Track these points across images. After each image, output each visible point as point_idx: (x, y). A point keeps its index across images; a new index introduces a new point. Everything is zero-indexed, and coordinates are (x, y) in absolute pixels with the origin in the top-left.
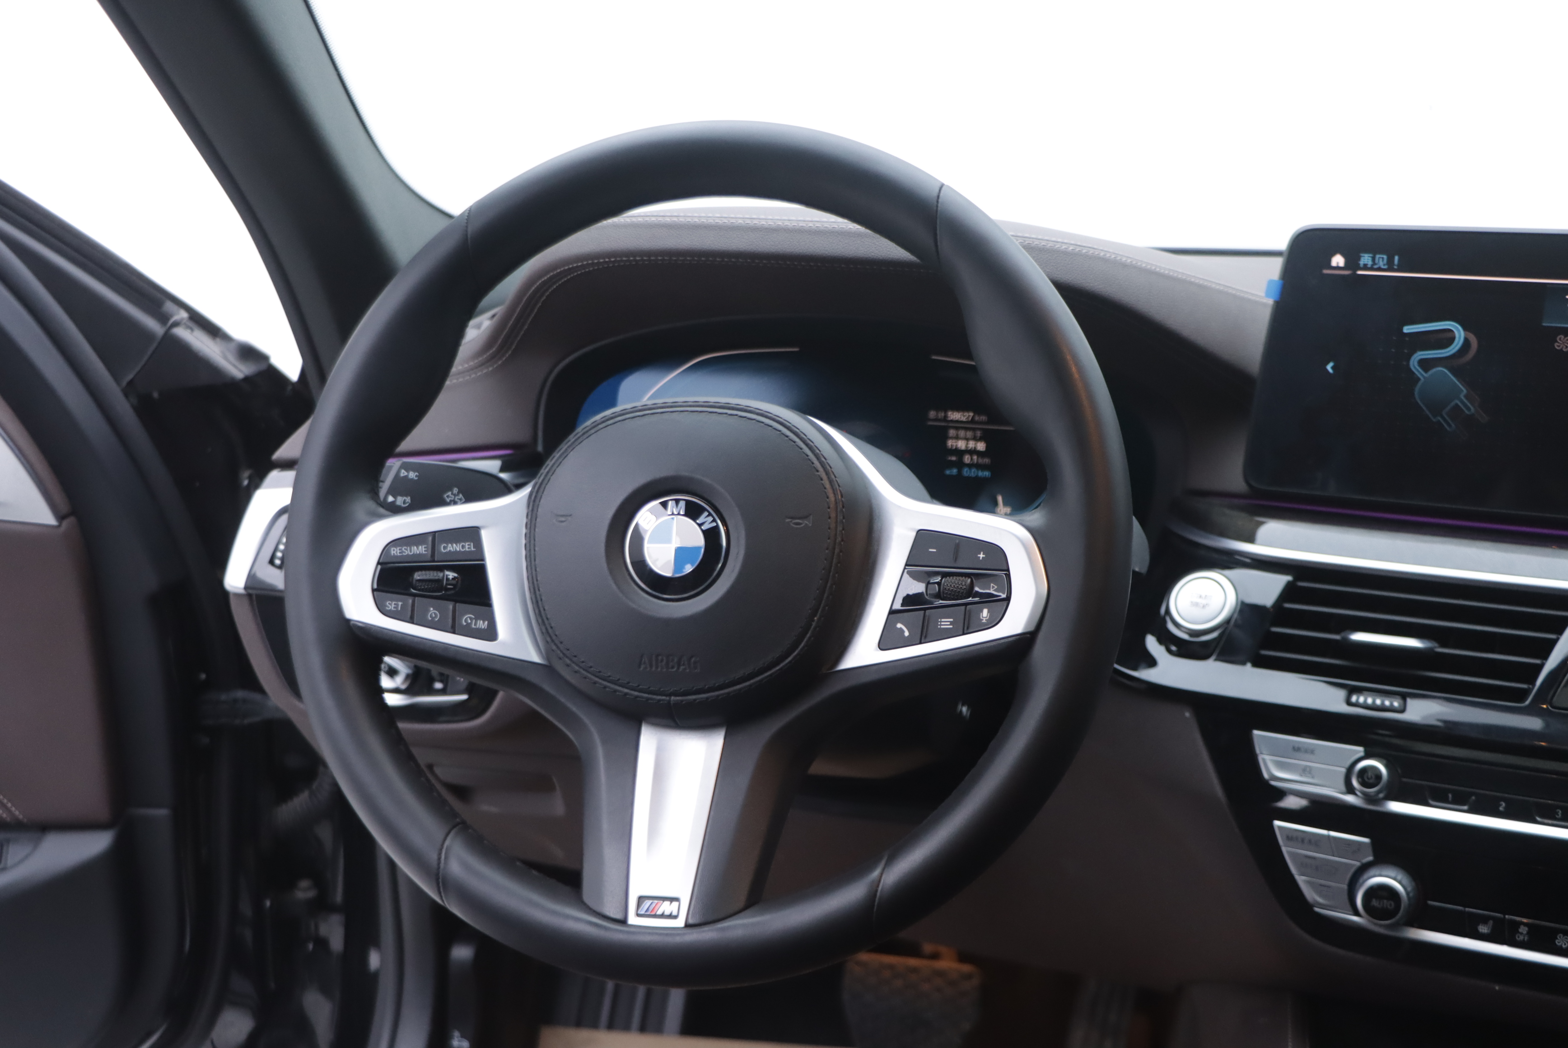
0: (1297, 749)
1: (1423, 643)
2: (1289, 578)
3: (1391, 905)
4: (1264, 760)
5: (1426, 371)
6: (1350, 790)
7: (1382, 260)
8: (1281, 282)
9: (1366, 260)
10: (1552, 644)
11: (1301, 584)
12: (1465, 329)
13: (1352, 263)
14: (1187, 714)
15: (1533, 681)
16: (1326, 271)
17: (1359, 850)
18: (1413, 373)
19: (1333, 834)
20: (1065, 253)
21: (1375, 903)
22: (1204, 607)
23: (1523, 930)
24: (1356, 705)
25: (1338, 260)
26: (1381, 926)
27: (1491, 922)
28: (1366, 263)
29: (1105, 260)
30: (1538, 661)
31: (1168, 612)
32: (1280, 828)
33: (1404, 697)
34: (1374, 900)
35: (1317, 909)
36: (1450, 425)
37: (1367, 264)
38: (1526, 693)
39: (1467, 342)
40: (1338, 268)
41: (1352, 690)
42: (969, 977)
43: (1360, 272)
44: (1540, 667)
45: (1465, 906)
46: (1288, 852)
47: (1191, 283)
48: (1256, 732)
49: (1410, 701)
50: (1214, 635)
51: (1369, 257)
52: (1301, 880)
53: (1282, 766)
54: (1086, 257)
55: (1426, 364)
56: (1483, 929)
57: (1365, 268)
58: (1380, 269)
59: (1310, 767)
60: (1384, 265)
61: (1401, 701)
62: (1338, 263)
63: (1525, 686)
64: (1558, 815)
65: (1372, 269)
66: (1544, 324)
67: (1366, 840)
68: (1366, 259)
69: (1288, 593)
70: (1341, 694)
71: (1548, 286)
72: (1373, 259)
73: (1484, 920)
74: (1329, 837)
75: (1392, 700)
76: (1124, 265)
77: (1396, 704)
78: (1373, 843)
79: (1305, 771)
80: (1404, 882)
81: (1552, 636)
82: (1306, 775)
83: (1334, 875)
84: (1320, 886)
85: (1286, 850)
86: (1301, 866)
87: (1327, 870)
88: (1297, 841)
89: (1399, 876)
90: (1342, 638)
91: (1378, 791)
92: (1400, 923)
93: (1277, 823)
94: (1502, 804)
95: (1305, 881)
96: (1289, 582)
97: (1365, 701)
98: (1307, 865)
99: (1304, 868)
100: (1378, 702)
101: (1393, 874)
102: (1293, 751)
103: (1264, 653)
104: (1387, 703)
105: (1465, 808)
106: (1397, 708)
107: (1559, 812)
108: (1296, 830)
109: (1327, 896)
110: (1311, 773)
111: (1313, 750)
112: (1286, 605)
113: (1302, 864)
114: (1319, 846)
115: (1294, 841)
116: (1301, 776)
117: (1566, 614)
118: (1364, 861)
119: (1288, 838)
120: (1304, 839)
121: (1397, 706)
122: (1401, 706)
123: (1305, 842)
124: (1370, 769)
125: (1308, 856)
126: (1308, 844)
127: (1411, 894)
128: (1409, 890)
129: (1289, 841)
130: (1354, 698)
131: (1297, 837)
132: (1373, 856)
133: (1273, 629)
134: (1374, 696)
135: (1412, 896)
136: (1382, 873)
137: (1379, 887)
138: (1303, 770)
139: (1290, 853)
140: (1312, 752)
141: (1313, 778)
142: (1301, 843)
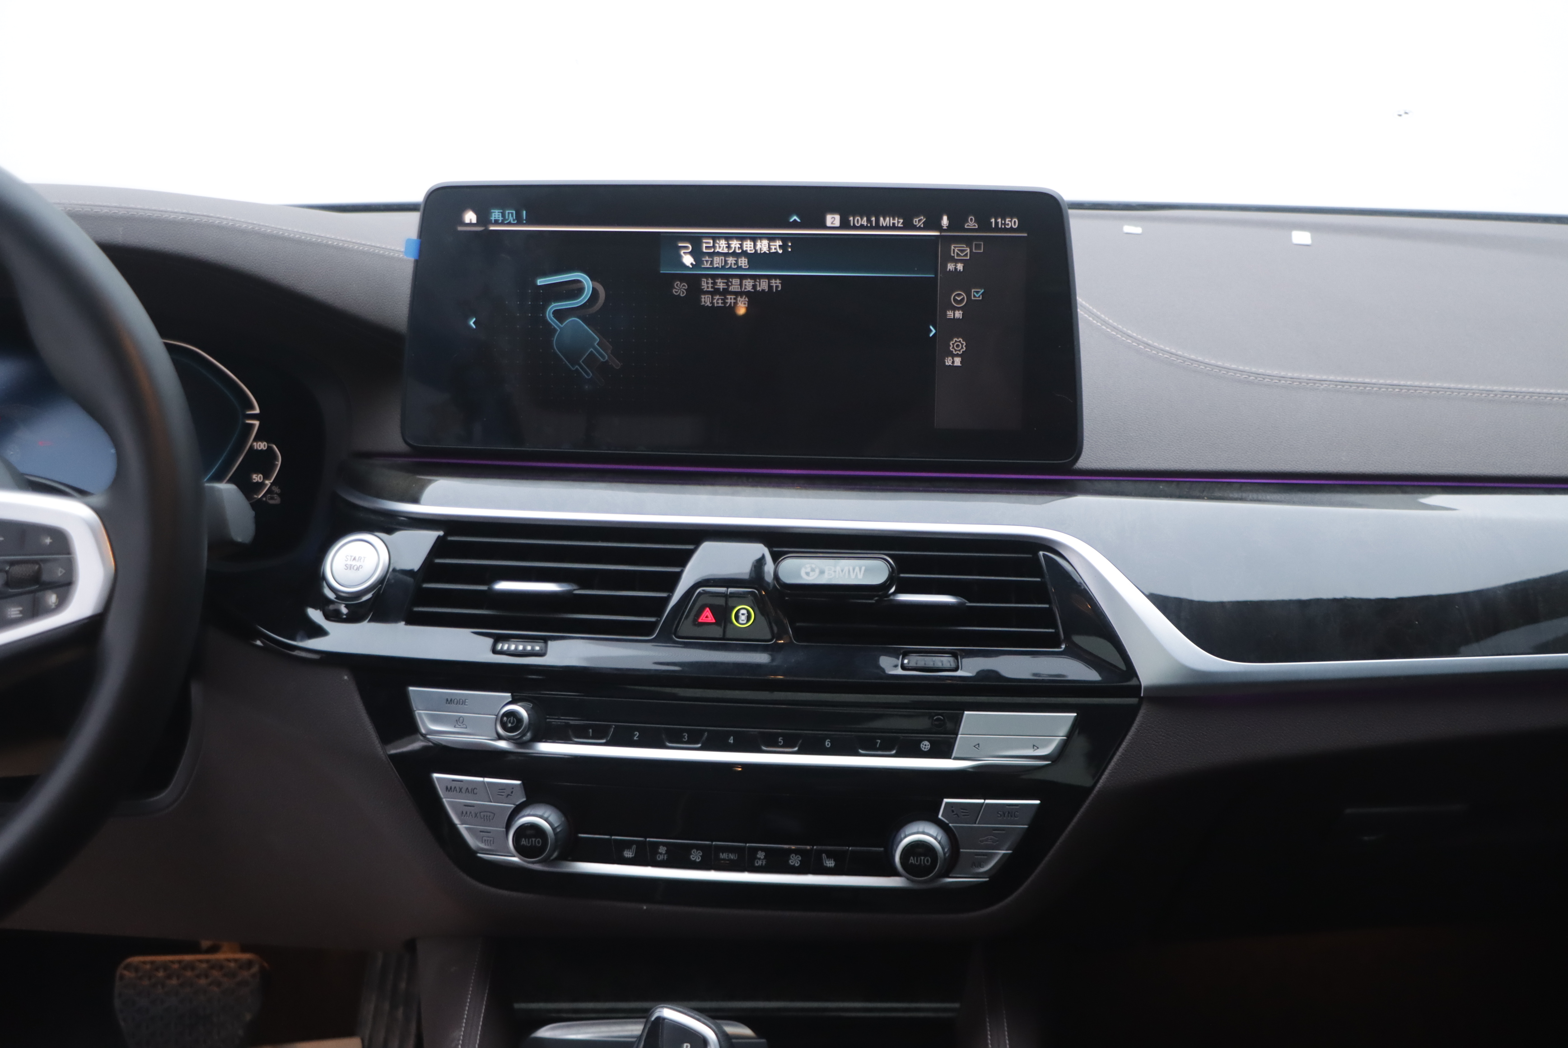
0: (450, 701)
1: (561, 587)
2: (441, 533)
3: (538, 841)
4: (419, 714)
5: (561, 322)
6: (500, 737)
7: (511, 215)
8: (419, 240)
9: (497, 216)
10: (677, 577)
11: (450, 538)
12: (592, 280)
13: (483, 219)
14: (346, 678)
15: (659, 614)
16: (460, 228)
17: (512, 792)
18: (550, 324)
19: (487, 780)
20: (173, 223)
21: (524, 842)
22: (358, 569)
23: (662, 850)
24: (501, 653)
25: (470, 217)
26: (533, 862)
27: (634, 847)
28: (497, 218)
29: (220, 228)
30: (664, 595)
31: (324, 578)
32: (438, 779)
33: (545, 640)
34: (523, 839)
35: (479, 855)
36: (587, 374)
37: (499, 220)
38: (653, 625)
39: (595, 293)
40: (471, 224)
41: (498, 639)
42: (249, 964)
43: (492, 228)
44: (667, 600)
45: (611, 835)
46: (449, 802)
47: (327, 246)
48: (411, 688)
49: (550, 643)
50: (369, 596)
51: (498, 212)
52: (462, 828)
53: (436, 719)
54: (198, 225)
55: (560, 315)
56: (628, 854)
57: (496, 223)
58: (509, 224)
59: (461, 717)
60: (514, 220)
61: (542, 645)
62: (471, 220)
63: (653, 619)
64: (685, 739)
65: (502, 224)
66: (661, 272)
67: (518, 782)
68: (496, 214)
69: (438, 548)
70: (489, 641)
71: (662, 235)
72: (503, 215)
73: (628, 845)
74: (483, 782)
75: (533, 644)
76: (244, 232)
77: (537, 648)
78: (524, 784)
79: (458, 721)
80: (551, 819)
81: (677, 570)
82: (460, 726)
83: (493, 819)
84: (481, 832)
85: (446, 801)
86: (461, 815)
87: (487, 816)
88: (456, 790)
89: (544, 813)
90: (488, 588)
91: (523, 734)
92: (552, 858)
93: (436, 775)
94: (636, 734)
95: (467, 829)
96: (439, 537)
97: (508, 648)
98: (466, 813)
99: (464, 816)
100: (521, 648)
101: (540, 812)
102: (447, 703)
103: (416, 609)
104: (529, 648)
105: (604, 741)
106: (537, 652)
107: (685, 735)
108: (454, 780)
109: (488, 841)
110: (464, 723)
111: (465, 700)
112: (438, 561)
113: (463, 813)
114: (476, 794)
115: (453, 791)
116: (455, 727)
117: (691, 547)
118: (518, 803)
119: (448, 789)
120: (462, 788)
121: (538, 650)
122: (542, 650)
123: (463, 790)
124: (512, 714)
125: (466, 804)
126: (466, 792)
127: (558, 830)
128: (556, 825)
129: (449, 791)
130: (499, 646)
131: (455, 787)
132: (525, 797)
133: (425, 585)
134: (518, 643)
135: (559, 831)
136: (531, 811)
137: (527, 826)
138: (457, 721)
139: (450, 803)
140: (464, 703)
141: (466, 728)
142: (459, 792)
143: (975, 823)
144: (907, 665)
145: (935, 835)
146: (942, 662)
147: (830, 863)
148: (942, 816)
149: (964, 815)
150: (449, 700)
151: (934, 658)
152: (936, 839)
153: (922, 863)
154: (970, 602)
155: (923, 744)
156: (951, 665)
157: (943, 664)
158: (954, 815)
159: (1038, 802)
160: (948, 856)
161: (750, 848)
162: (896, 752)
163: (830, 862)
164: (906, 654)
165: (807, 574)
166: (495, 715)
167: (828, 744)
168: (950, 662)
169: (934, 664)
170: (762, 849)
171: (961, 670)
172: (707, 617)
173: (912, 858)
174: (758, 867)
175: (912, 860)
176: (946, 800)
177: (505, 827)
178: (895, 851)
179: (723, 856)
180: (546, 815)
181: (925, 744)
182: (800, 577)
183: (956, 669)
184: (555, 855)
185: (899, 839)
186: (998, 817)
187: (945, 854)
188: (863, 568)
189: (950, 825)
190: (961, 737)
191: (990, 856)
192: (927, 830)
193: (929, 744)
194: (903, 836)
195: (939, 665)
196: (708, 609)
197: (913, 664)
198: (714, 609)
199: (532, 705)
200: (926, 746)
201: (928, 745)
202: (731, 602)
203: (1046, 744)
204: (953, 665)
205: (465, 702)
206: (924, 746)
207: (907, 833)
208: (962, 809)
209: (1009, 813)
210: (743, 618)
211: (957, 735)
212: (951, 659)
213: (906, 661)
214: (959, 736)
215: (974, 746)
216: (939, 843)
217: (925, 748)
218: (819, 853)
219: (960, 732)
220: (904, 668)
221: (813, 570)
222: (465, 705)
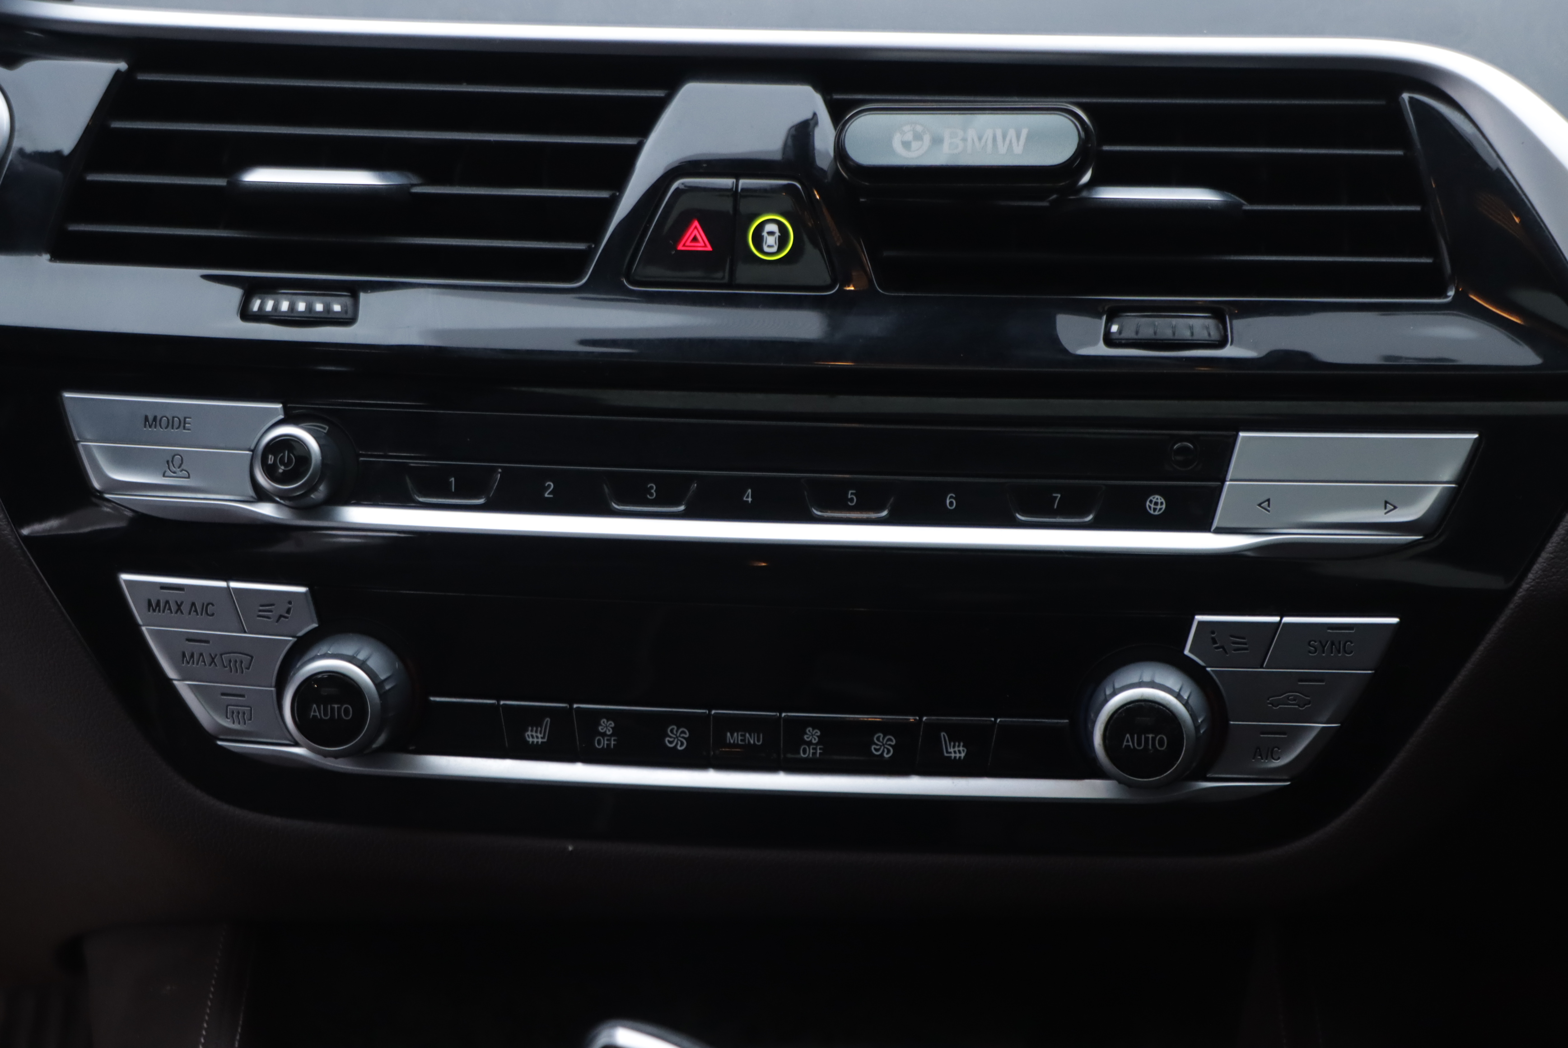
0: (151, 421)
1: (384, 178)
2: (123, 66)
3: (346, 711)
4: (87, 449)
6: (261, 495)
11: (142, 77)
15: (596, 237)
17: (288, 611)
19: (234, 585)
21: (315, 711)
23: (606, 726)
24: (261, 317)
26: (336, 756)
27: (547, 721)
30: (605, 194)
32: (129, 583)
33: (353, 291)
34: (315, 707)
35: (219, 743)
38: (583, 258)
41: (252, 289)
44: (611, 204)
45: (499, 698)
46: (151, 632)
48: (67, 395)
49: (363, 297)
52: (183, 688)
53: (123, 460)
56: (535, 737)
59: (177, 453)
61: (348, 301)
63: (581, 246)
64: (651, 495)
67: (302, 589)
69: (118, 99)
70: (235, 294)
73: (534, 718)
74: (227, 591)
75: (328, 299)
77: (337, 308)
78: (312, 591)
79: (171, 464)
80: (372, 663)
81: (631, 141)
82: (174, 473)
83: (248, 668)
84: (223, 694)
85: (147, 629)
86: (182, 660)
87: (236, 661)
88: (170, 609)
89: (358, 652)
90: (228, 182)
91: (311, 487)
92: (374, 746)
93: (125, 577)
94: (549, 486)
95: (193, 688)
96: (118, 73)
97: (276, 307)
98: (192, 656)
99: (188, 663)
100: (301, 307)
101: (349, 651)
102: (145, 427)
103: (73, 228)
104: (319, 307)
105: (481, 501)
106: (337, 316)
107: (652, 488)
108: (164, 587)
109: (238, 713)
110: (183, 467)
111: (185, 418)
112: (116, 125)
113: (184, 655)
114: (213, 615)
115: (164, 611)
116: (164, 476)
117: (659, 93)
118: (300, 634)
119: (152, 606)
120: (182, 603)
121: (337, 312)
122: (346, 312)
123: (185, 608)
124: (287, 444)
125: (191, 637)
126: (190, 613)
127: (387, 687)
128: (383, 677)
129: (154, 610)
130: (256, 305)
131: (167, 602)
132: (315, 619)
133: (92, 177)
134: (294, 297)
135: (389, 690)
136: (329, 650)
137: (322, 679)
138: (168, 462)
139: (156, 634)
140: (183, 424)
141: (189, 477)
142: (176, 612)
143: (1262, 667)
144: (1117, 336)
145: (1176, 689)
146: (1191, 328)
147: (957, 752)
148: (1191, 651)
149: (1235, 650)
150: (151, 418)
151: (1174, 321)
152: (1178, 696)
153: (1150, 747)
154: (1251, 202)
155: (1151, 502)
156: (1209, 335)
157: (1192, 334)
158: (1217, 648)
159: (1395, 620)
160: (1204, 732)
161: (788, 720)
162: (1095, 518)
163: (956, 749)
164: (1114, 313)
165: (906, 145)
166: (249, 450)
167: (950, 501)
168: (1207, 328)
169: (1174, 334)
170: (815, 723)
171: (1232, 344)
172: (695, 239)
173: (1128, 735)
174: (806, 760)
175: (1129, 741)
176: (1199, 618)
177: (274, 684)
178: (1094, 723)
179: (734, 738)
180: (361, 656)
181: (1154, 500)
182: (893, 153)
183: (1221, 343)
184: (381, 739)
185: (1102, 698)
186: (1310, 652)
187: (1197, 728)
188: (1024, 132)
189: (1209, 669)
190: (1229, 485)
191: (1294, 735)
192: (1158, 680)
193: (1163, 500)
194: (1108, 692)
195: (1186, 334)
196: (696, 223)
197: (1129, 334)
198: (709, 221)
199: (327, 428)
200: (1156, 504)
201: (1162, 503)
202: (745, 206)
203: (1411, 498)
204: (1215, 335)
205: (185, 423)
206: (1152, 506)
207: (1117, 686)
208: (1232, 636)
209: (1333, 644)
210: (771, 242)
211: (1223, 481)
212: (1211, 323)
213: (1114, 328)
214: (1228, 483)
215: (1260, 505)
216: (1186, 704)
217: (1155, 510)
218: (933, 730)
219: (1229, 476)
220: (1109, 341)
221: (918, 137)
222: (184, 428)
